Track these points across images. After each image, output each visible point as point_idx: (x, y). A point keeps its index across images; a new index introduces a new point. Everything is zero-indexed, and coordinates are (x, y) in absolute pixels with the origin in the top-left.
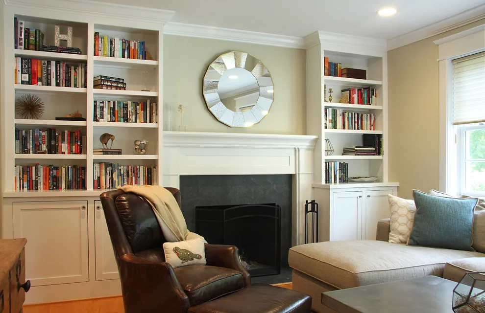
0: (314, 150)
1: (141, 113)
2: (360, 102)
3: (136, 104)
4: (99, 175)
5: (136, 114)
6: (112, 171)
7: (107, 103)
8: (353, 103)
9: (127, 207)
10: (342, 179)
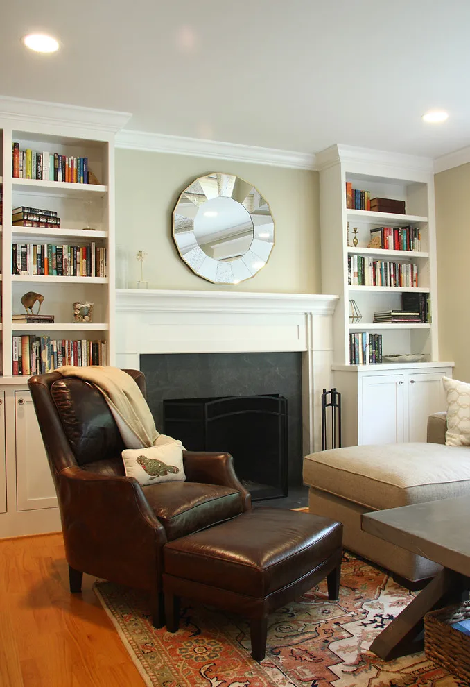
0: (333, 316)
1: (82, 262)
2: (398, 246)
3: (74, 250)
4: (20, 354)
5: (75, 264)
6: (40, 347)
7: (32, 247)
8: (388, 248)
9: (68, 397)
10: (374, 358)
